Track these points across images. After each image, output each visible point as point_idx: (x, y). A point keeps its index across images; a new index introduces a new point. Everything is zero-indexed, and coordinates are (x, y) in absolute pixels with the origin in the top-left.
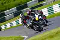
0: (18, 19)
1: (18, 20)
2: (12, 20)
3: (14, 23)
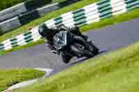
0: (30, 29)
2: (15, 31)
3: (21, 40)
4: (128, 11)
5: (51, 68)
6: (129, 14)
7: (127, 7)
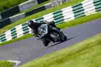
0: (4, 32)
1: (4, 35)
4: (75, 19)
5: (19, 60)
6: (76, 20)
7: (75, 16)
